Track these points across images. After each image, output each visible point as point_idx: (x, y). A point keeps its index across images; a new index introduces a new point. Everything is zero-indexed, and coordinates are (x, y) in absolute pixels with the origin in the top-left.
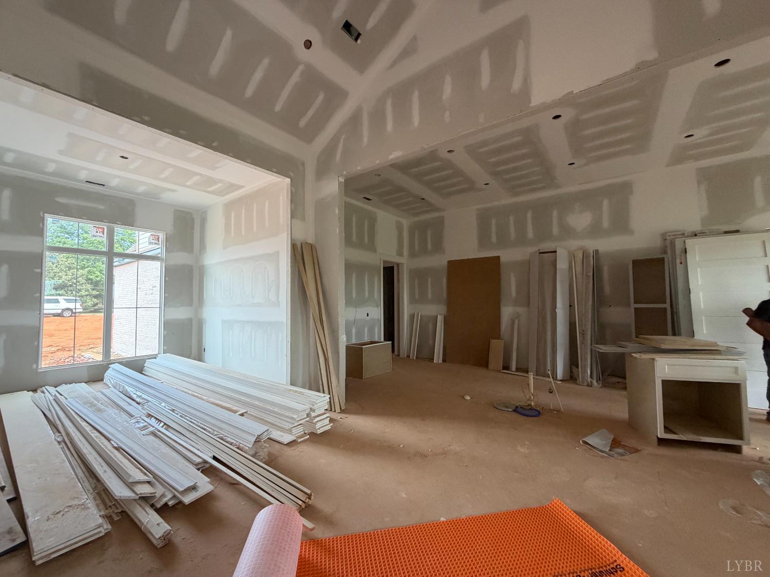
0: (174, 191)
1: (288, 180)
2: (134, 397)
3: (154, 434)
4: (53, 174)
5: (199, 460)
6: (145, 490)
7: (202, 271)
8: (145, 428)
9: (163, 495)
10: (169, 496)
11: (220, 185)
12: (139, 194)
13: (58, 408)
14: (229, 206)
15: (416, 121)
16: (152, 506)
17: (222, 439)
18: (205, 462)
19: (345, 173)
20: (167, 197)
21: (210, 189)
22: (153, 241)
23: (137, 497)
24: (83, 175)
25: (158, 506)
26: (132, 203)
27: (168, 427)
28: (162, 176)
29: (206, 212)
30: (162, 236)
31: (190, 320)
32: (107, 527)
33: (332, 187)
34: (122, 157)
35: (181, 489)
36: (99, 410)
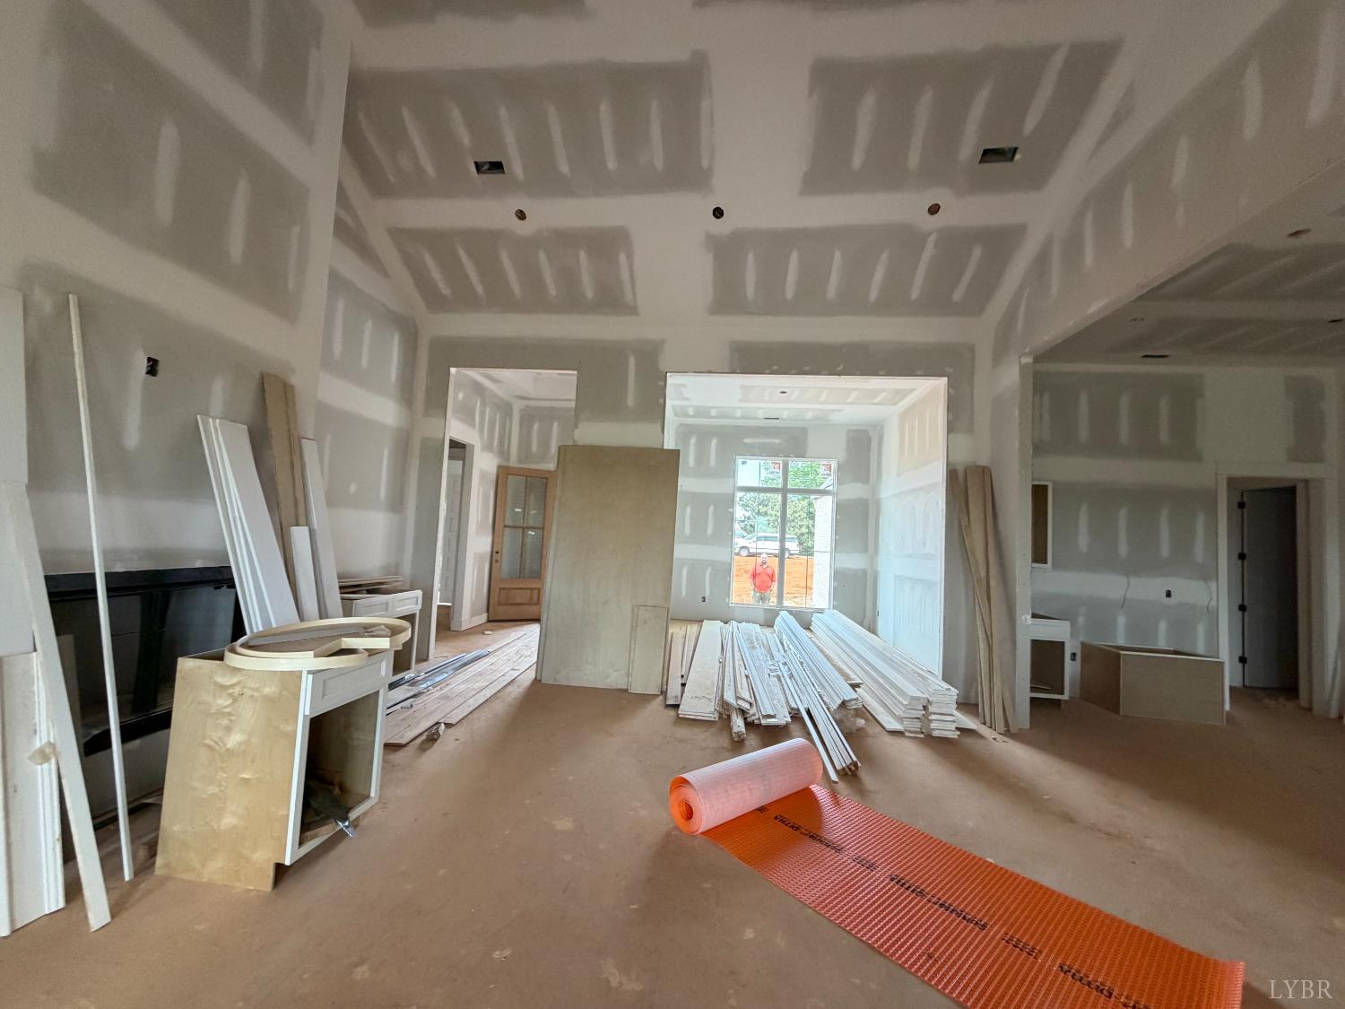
0: (840, 411)
1: (945, 380)
2: (786, 645)
3: (779, 678)
4: (742, 417)
5: (794, 705)
6: (746, 706)
7: (878, 504)
8: (775, 670)
9: (754, 715)
10: (757, 717)
11: (883, 394)
12: (808, 420)
13: (730, 639)
14: (904, 416)
15: (1128, 239)
16: (745, 719)
17: (820, 696)
18: (798, 710)
19: (1027, 350)
20: (837, 418)
21: (876, 401)
22: (825, 472)
23: (737, 707)
24: (761, 414)
25: (749, 720)
26: (804, 431)
27: (791, 676)
28: (821, 400)
29: (882, 427)
30: (834, 465)
31: (865, 572)
32: (717, 715)
33: (1010, 376)
34: (783, 392)
35: (764, 713)
36: (754, 648)
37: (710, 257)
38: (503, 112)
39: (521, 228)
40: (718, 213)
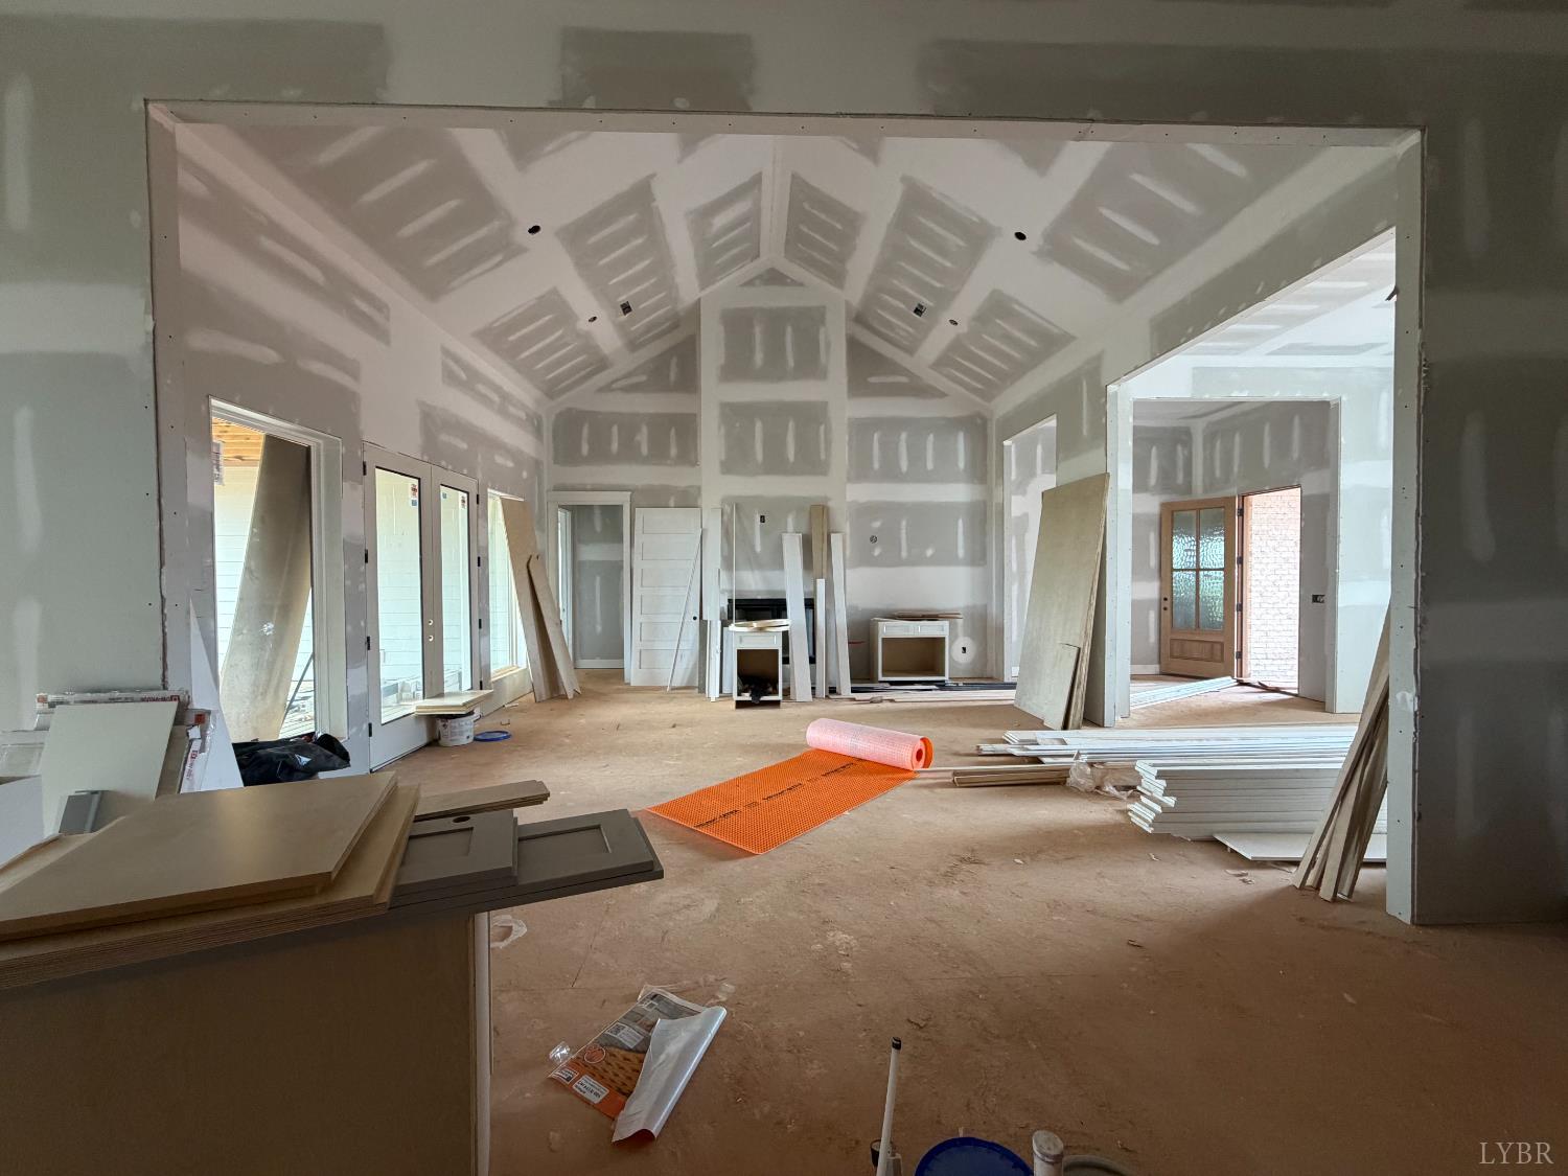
37: (1056, 266)
38: (895, 282)
39: (963, 328)
40: (1020, 236)
